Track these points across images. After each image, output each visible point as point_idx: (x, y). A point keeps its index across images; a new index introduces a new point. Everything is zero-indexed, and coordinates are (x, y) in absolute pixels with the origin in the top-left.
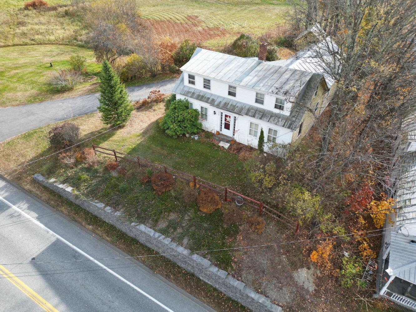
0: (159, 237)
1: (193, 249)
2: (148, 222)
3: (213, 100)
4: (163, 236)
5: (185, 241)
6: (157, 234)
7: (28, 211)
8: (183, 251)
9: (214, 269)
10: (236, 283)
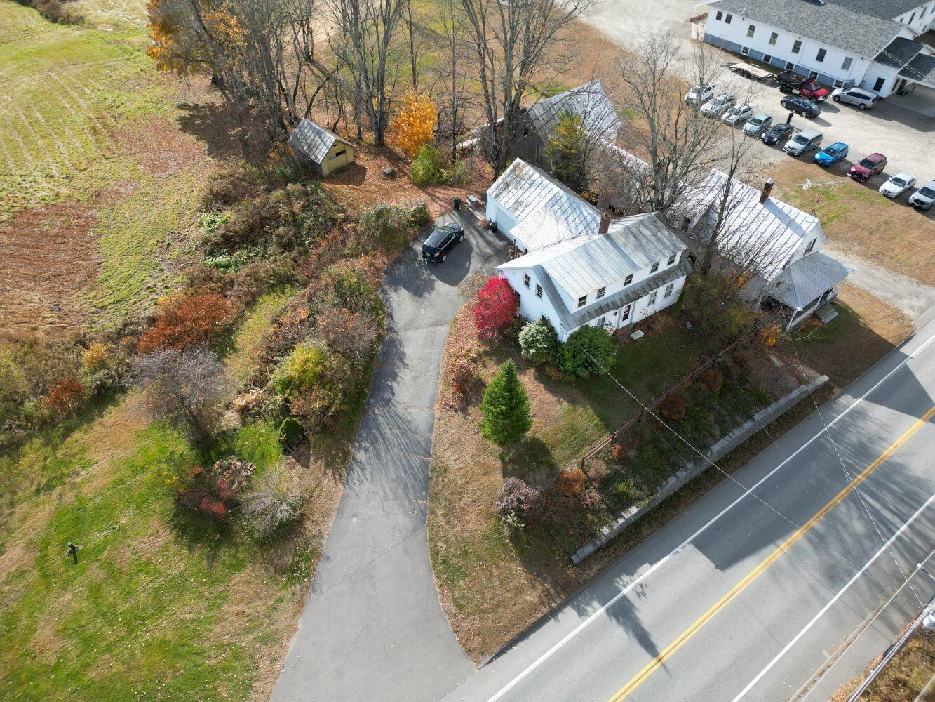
0: (731, 437)
1: (749, 417)
2: (709, 442)
3: (613, 303)
4: (731, 434)
5: (739, 419)
6: (727, 438)
7: (635, 575)
8: (748, 425)
9: (770, 410)
10: (782, 402)
